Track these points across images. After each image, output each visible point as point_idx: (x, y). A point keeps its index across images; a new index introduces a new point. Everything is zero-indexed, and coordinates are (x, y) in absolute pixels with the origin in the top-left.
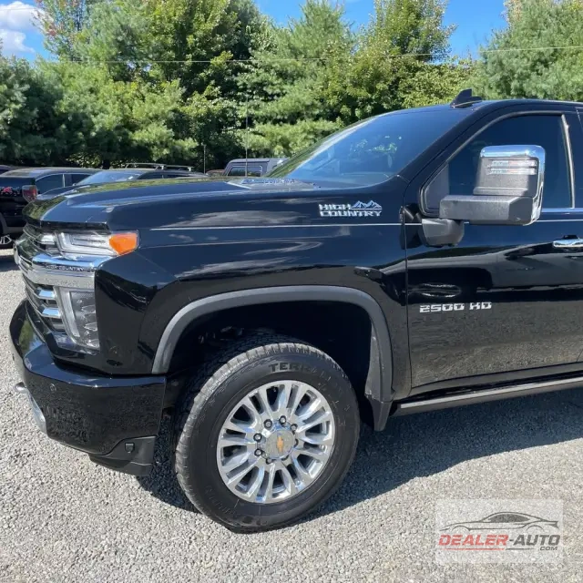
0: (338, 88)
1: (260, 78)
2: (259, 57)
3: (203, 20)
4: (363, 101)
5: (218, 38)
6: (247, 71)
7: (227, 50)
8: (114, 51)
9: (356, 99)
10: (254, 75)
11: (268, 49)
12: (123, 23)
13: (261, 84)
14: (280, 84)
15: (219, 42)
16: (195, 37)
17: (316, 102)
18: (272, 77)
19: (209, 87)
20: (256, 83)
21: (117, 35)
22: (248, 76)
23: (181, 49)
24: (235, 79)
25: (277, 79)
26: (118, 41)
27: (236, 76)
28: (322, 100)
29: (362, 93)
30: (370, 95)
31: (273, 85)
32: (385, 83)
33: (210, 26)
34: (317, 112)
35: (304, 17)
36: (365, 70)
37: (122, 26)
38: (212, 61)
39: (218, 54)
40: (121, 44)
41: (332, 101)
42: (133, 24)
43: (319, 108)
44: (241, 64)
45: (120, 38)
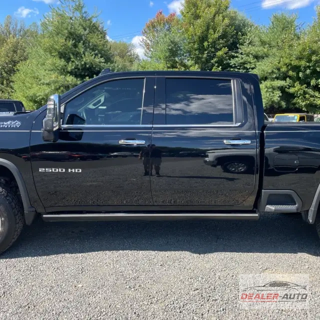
0: (287, 61)
1: (243, 60)
2: (244, 49)
3: (213, 33)
4: (304, 67)
5: (221, 41)
6: (237, 57)
7: (225, 47)
8: (167, 54)
9: (300, 67)
10: (239, 59)
11: (250, 43)
12: (172, 40)
13: (244, 63)
14: (255, 62)
15: (221, 44)
16: (208, 42)
17: (275, 70)
18: (251, 59)
19: (215, 67)
20: (241, 63)
21: (169, 46)
22: (237, 59)
23: (202, 49)
24: (230, 62)
25: (253, 60)
26: (170, 49)
27: (230, 60)
28: (279, 69)
29: (303, 63)
30: (308, 64)
31: (250, 63)
32: (317, 56)
33: (216, 35)
34: (275, 76)
35: (271, 24)
36: (304, 50)
37: (171, 41)
38: (217, 54)
39: (220, 49)
40: (171, 51)
41: (284, 69)
42: (177, 40)
43: (276, 74)
44: (233, 54)
45: (170, 48)
